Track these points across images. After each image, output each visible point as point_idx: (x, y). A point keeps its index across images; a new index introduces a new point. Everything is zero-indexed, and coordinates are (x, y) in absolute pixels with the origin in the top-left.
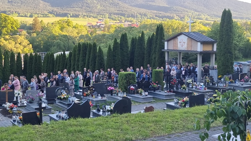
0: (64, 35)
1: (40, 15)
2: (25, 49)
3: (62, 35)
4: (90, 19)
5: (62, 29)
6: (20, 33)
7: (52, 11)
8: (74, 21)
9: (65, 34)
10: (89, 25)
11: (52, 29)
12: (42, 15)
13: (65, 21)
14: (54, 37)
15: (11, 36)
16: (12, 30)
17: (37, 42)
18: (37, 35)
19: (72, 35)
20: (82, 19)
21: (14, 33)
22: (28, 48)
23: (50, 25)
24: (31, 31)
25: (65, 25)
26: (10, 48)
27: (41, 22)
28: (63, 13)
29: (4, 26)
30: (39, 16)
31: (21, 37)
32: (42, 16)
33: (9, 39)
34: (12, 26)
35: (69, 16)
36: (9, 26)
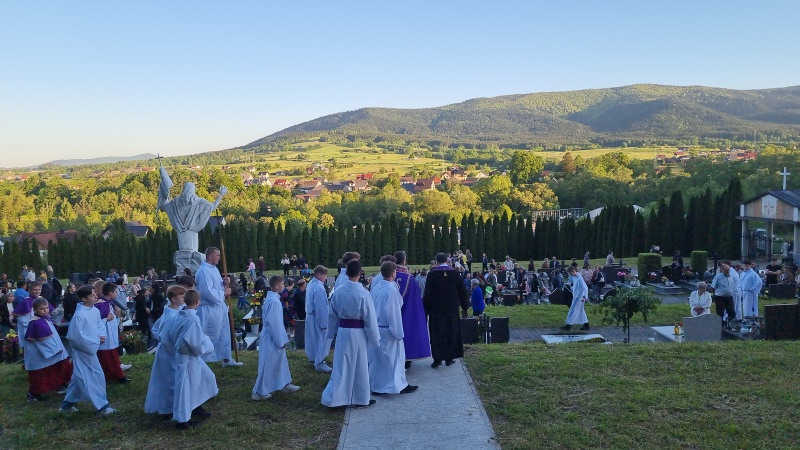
1: (576, 147)
2: (548, 203)
4: (662, 147)
6: (544, 177)
7: (598, 138)
8: (632, 154)
9: (611, 178)
12: (581, 146)
13: (617, 155)
14: (596, 183)
16: (532, 174)
17: (567, 192)
19: (623, 180)
20: (647, 148)
21: (535, 178)
22: (551, 201)
24: (561, 174)
25: (615, 162)
26: (526, 202)
27: (576, 159)
28: (615, 141)
29: (520, 169)
30: (575, 149)
31: (542, 185)
32: (580, 148)
33: (526, 189)
34: (531, 169)
35: (626, 144)
36: (528, 168)
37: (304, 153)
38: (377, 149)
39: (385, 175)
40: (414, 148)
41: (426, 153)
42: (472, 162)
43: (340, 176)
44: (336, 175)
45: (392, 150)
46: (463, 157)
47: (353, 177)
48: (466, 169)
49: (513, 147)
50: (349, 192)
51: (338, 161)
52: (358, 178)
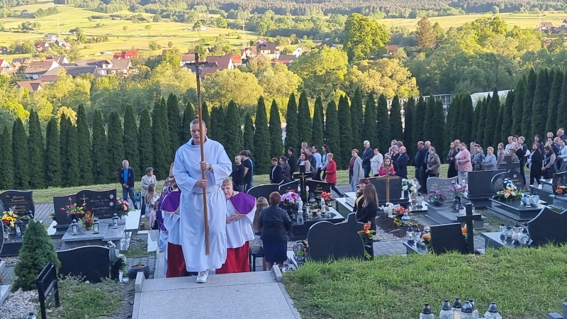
0: (487, 54)
1: (431, 11)
2: (402, 87)
3: (483, 55)
4: (546, 13)
5: (482, 40)
6: (391, 53)
8: (510, 21)
9: (489, 51)
10: (544, 28)
11: (458, 41)
12: (437, 10)
13: (489, 21)
14: (465, 60)
15: (372, 61)
16: (374, 47)
17: (428, 71)
18: (427, 56)
19: (506, 53)
20: (527, 14)
21: (378, 54)
22: (407, 85)
23: (454, 32)
24: (413, 49)
25: (489, 31)
26: (370, 87)
27: (434, 27)
28: (482, 5)
29: (357, 41)
30: (430, 15)
31: (393, 62)
32: (436, 13)
33: (370, 67)
34: (373, 40)
35: (497, 9)
36: (369, 39)
37: (32, 21)
38: (145, 15)
39: (158, 52)
40: (200, 13)
41: (219, 22)
42: (286, 33)
43: (87, 54)
44: (82, 52)
45: (167, 16)
46: (273, 27)
47: (109, 56)
48: (277, 43)
49: (343, 13)
50: (102, 76)
51: (85, 32)
52: (116, 57)
